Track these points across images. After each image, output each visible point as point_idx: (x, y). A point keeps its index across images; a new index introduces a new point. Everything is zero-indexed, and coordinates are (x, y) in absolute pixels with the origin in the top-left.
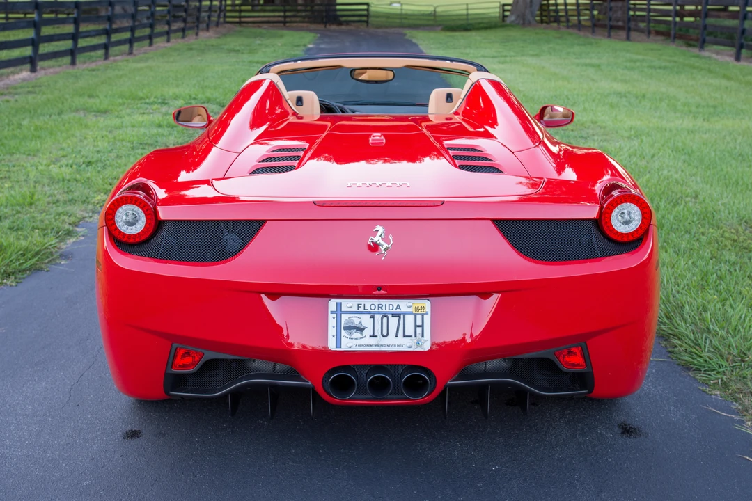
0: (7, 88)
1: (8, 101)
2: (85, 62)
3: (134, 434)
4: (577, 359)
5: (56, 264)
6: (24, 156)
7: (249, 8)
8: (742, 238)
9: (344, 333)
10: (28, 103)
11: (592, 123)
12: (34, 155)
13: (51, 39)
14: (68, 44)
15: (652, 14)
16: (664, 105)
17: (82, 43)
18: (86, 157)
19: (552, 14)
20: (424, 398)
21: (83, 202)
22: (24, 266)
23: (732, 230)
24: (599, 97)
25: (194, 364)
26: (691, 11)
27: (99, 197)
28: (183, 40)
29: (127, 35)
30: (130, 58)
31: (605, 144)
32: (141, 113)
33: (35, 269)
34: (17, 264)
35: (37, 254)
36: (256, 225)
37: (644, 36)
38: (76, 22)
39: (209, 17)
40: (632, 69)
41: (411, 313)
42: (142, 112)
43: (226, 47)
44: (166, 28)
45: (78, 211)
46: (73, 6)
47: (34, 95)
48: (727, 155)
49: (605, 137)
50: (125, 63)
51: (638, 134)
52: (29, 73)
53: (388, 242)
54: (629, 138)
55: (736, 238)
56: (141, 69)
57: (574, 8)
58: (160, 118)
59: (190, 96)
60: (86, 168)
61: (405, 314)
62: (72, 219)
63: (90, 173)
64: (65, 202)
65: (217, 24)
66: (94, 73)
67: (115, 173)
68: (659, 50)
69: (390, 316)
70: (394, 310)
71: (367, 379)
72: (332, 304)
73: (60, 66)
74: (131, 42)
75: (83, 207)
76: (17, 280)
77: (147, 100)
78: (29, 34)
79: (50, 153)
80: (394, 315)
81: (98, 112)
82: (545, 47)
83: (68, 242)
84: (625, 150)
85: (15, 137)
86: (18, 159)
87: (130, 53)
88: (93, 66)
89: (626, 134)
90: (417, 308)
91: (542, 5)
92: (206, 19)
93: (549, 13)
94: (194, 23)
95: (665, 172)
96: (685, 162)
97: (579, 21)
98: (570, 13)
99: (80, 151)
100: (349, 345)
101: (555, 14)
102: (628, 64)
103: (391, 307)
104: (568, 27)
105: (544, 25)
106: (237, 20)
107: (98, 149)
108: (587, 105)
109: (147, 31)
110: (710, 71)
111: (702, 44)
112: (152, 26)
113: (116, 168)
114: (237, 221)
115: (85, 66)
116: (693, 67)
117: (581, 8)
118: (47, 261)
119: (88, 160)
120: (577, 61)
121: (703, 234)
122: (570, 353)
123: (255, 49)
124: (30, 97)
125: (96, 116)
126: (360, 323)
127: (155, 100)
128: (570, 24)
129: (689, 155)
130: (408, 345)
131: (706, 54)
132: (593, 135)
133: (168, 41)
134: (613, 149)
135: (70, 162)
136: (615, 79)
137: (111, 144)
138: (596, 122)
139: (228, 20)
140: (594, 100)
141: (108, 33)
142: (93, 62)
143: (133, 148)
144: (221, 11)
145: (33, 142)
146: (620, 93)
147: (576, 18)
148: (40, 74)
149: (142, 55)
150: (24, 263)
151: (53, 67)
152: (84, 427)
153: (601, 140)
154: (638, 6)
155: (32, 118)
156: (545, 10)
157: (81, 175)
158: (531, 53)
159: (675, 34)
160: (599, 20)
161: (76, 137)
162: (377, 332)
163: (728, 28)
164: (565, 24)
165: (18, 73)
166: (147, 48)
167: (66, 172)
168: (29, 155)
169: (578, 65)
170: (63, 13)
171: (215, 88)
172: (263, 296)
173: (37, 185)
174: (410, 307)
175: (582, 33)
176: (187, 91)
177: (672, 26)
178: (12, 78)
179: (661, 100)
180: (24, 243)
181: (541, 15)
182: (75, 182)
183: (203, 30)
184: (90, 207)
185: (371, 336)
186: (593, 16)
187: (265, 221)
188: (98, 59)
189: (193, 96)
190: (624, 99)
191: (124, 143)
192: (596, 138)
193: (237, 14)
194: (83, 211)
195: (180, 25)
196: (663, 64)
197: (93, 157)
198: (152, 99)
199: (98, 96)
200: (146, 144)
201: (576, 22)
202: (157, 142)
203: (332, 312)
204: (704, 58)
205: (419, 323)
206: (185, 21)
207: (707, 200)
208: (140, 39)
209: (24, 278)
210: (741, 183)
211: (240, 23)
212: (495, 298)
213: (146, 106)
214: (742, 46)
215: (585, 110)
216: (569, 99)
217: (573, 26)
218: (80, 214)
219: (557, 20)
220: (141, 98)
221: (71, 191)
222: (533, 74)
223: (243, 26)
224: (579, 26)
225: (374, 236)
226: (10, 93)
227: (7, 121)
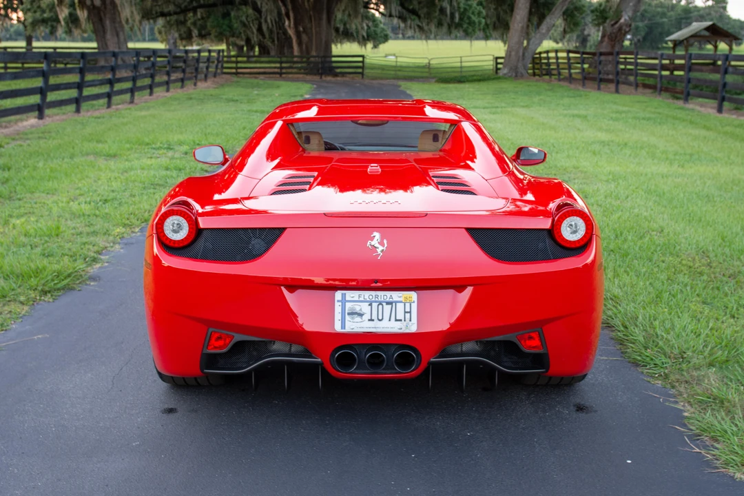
0: (18, 134)
1: (21, 146)
2: (88, 111)
3: (171, 411)
4: (536, 342)
5: (86, 284)
6: (44, 195)
7: (245, 59)
8: (696, 265)
9: (348, 318)
10: (40, 147)
11: (574, 168)
12: (53, 194)
13: (58, 87)
14: (73, 93)
15: (639, 68)
16: (644, 153)
17: (87, 92)
18: (102, 196)
19: (544, 67)
20: (412, 372)
21: (105, 234)
22: (59, 286)
23: (690, 259)
24: (584, 145)
25: (225, 345)
26: (680, 64)
27: (118, 230)
28: (182, 90)
29: (128, 85)
30: (130, 106)
31: (585, 186)
32: (148, 158)
33: (68, 289)
34: (52, 284)
35: (69, 276)
36: (277, 232)
37: (632, 89)
38: (82, 72)
39: (207, 68)
40: (617, 120)
41: (401, 302)
42: (149, 156)
43: (224, 97)
44: (165, 78)
45: (101, 241)
46: (79, 57)
47: (45, 140)
48: (694, 196)
49: (584, 181)
50: (128, 111)
51: (615, 178)
52: (36, 120)
53: (383, 245)
54: (607, 181)
55: (692, 264)
56: (145, 117)
57: (566, 61)
58: (168, 162)
59: (194, 142)
60: (104, 206)
61: (396, 302)
62: (96, 248)
63: (108, 209)
64: (88, 234)
65: (215, 75)
66: (99, 120)
67: (131, 209)
68: (646, 102)
69: (384, 304)
70: (388, 300)
71: (365, 355)
72: (338, 295)
73: (64, 114)
74: (132, 91)
75: (105, 238)
76: (54, 297)
77: (154, 146)
78: (38, 82)
79: (68, 192)
80: (388, 303)
81: (108, 156)
82: (536, 99)
83: (95, 267)
84: (602, 191)
85: (33, 178)
86: (39, 197)
87: (132, 102)
88: (97, 114)
89: (604, 178)
90: (406, 298)
91: (534, 59)
92: (205, 69)
93: (541, 66)
94: (192, 73)
95: (636, 211)
96: (655, 202)
97: (570, 74)
98: (561, 66)
99: (96, 191)
100: (352, 327)
101: (547, 67)
102: (614, 115)
103: (385, 297)
104: (560, 80)
105: (537, 77)
106: (234, 71)
107: (113, 189)
108: (571, 152)
109: (147, 81)
110: (691, 122)
111: (687, 97)
112: (152, 76)
113: (131, 205)
114: (263, 228)
115: (89, 114)
116: (675, 118)
117: (572, 61)
118: (78, 282)
119: (104, 198)
120: (565, 112)
121: (663, 262)
122: (530, 338)
123: (254, 99)
124: (42, 142)
125: (106, 160)
126: (361, 310)
127: (161, 145)
128: (562, 77)
129: (660, 196)
130: (399, 327)
131: (690, 106)
132: (574, 179)
133: (168, 90)
134: (591, 191)
135: (88, 200)
136: (600, 129)
137: (124, 184)
138: (578, 168)
139: (225, 70)
140: (577, 148)
141: (111, 82)
142: (96, 110)
143: (144, 188)
144: (219, 62)
145: (51, 183)
146: (603, 142)
147: (567, 71)
148: (47, 120)
149: (143, 104)
150: (58, 283)
151: (58, 114)
152: (129, 405)
153: (581, 183)
154: (628, 60)
155: (46, 160)
156: (537, 64)
157: (99, 211)
158: (522, 104)
159: (661, 87)
160: (589, 73)
161: (90, 178)
162: (374, 317)
163: (711, 81)
164: (557, 77)
165: (27, 120)
166: (147, 97)
167: (86, 208)
168: (48, 193)
169: (565, 116)
170: (62, 63)
171: (217, 135)
172: (283, 288)
173: (61, 219)
174: (400, 297)
175: (572, 86)
176: (191, 138)
177: (659, 79)
178: (20, 124)
179: (642, 148)
180: (56, 267)
181: (534, 68)
182: (95, 217)
183: (201, 80)
184: (111, 238)
185: (369, 320)
186: (583, 69)
187: (284, 229)
188: (101, 107)
189: (198, 142)
190: (607, 147)
191: (136, 184)
192: (576, 181)
193: (234, 65)
194: (105, 241)
195: (179, 75)
196: (648, 116)
197: (108, 196)
198: (158, 144)
199: (106, 142)
200: (156, 185)
201: (567, 75)
202: (167, 183)
203: (338, 301)
204: (688, 109)
205: (408, 310)
206: (184, 71)
207: (671, 235)
208: (142, 88)
209: (59, 296)
210: (703, 219)
211: (237, 74)
212: (469, 291)
213: (154, 151)
214: (723, 99)
215: (568, 156)
216: (554, 147)
217: (565, 79)
218: (102, 244)
219: (549, 73)
220: (148, 144)
221: (92, 224)
222: (522, 124)
223: (241, 77)
224: (570, 79)
225: (372, 240)
226: (21, 138)
227: (23, 164)
